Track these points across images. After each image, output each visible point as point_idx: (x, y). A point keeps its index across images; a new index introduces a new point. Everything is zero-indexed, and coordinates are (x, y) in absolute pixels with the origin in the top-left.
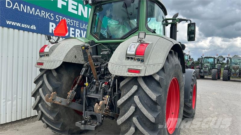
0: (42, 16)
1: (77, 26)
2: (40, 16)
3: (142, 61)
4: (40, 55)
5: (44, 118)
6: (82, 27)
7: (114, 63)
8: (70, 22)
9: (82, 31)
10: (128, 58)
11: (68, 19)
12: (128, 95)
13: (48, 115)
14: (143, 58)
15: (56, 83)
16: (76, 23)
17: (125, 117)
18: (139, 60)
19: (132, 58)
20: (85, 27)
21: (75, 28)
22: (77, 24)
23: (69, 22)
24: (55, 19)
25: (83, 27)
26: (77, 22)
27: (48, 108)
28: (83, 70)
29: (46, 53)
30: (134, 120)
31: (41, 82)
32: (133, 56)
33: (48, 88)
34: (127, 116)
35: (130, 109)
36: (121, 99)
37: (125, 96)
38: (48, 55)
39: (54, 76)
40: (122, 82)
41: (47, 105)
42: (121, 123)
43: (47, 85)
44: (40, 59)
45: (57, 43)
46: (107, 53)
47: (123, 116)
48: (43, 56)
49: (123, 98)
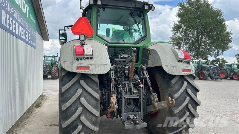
1: (17, 19)
3: (188, 63)
5: (84, 133)
7: (170, 65)
8: (13, 12)
9: (19, 25)
10: (179, 61)
11: (12, 8)
12: (183, 89)
14: (189, 61)
16: (16, 13)
18: (186, 62)
19: (181, 61)
21: (16, 21)
22: (17, 16)
24: (6, 6)
25: (20, 20)
27: (92, 119)
28: (112, 73)
29: (87, 55)
30: (189, 106)
31: (80, 91)
32: (183, 59)
33: (94, 96)
34: (184, 105)
35: (187, 99)
36: (178, 93)
37: (180, 90)
38: (91, 58)
39: (96, 81)
40: (173, 80)
41: (90, 117)
42: (178, 112)
43: (91, 93)
44: (77, 62)
45: (86, 44)
46: (128, 56)
47: (180, 106)
48: (81, 59)
49: (179, 92)
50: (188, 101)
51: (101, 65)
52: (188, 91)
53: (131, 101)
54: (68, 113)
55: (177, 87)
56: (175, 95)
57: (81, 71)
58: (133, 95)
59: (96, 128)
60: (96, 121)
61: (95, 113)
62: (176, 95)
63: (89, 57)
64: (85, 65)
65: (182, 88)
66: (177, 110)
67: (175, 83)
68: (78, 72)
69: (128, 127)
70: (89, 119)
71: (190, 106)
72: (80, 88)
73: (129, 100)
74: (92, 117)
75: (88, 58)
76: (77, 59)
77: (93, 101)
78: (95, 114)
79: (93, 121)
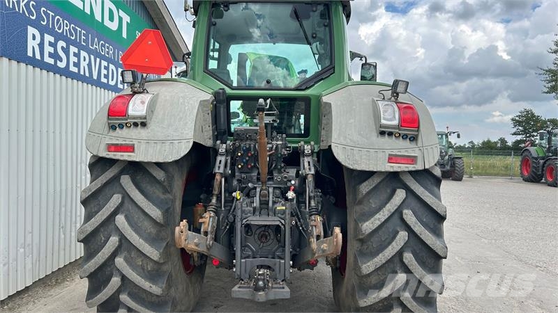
0: (11, 6)
1: (82, 43)
2: (7, 5)
3: (414, 139)
4: (109, 124)
5: (130, 295)
6: (92, 46)
7: (351, 144)
8: (70, 29)
9: (92, 57)
10: (382, 133)
11: (65, 21)
12: (389, 210)
13: (146, 285)
14: (416, 133)
15: (162, 197)
16: (80, 32)
17: (386, 254)
18: (405, 137)
19: (390, 134)
20: (97, 47)
21: (80, 47)
22: (83, 37)
23: (67, 29)
24: (39, 17)
25: (95, 46)
26: (83, 31)
27: (145, 265)
28: (220, 161)
29: (134, 118)
30: (406, 258)
31: (116, 199)
32: (394, 128)
33: (148, 213)
34: (390, 252)
35: (398, 237)
36: (372, 219)
37: (381, 212)
38: (144, 125)
39: (159, 179)
40: (365, 184)
41: (140, 260)
42: (372, 269)
43: (141, 205)
44: (112, 133)
45: (147, 92)
46: (271, 120)
47: (378, 254)
48: (121, 126)
49: (377, 216)
50: (402, 244)
51: (163, 142)
52: (404, 216)
53: (270, 231)
54: (92, 247)
55: (375, 203)
56: (365, 225)
57: (114, 155)
58: (271, 218)
59: (154, 287)
60: (157, 271)
61: (148, 252)
62: (367, 223)
63: (138, 121)
64: (125, 141)
65: (388, 206)
66: (369, 264)
67: (369, 193)
68: (108, 157)
69: (238, 293)
70: (139, 266)
71: (408, 257)
72: (118, 193)
73: (263, 229)
74: (144, 262)
75: (136, 125)
76: (113, 128)
77: (147, 224)
78: (148, 255)
79: (148, 272)
